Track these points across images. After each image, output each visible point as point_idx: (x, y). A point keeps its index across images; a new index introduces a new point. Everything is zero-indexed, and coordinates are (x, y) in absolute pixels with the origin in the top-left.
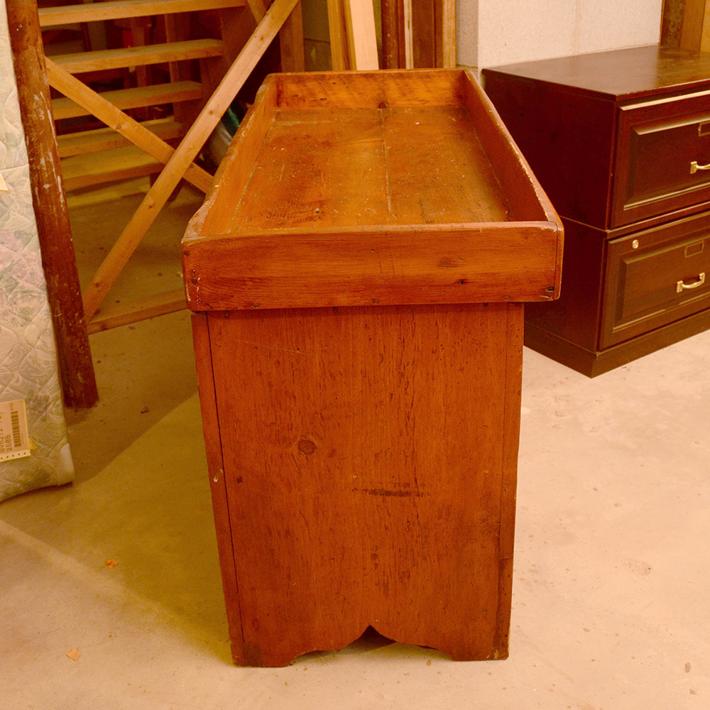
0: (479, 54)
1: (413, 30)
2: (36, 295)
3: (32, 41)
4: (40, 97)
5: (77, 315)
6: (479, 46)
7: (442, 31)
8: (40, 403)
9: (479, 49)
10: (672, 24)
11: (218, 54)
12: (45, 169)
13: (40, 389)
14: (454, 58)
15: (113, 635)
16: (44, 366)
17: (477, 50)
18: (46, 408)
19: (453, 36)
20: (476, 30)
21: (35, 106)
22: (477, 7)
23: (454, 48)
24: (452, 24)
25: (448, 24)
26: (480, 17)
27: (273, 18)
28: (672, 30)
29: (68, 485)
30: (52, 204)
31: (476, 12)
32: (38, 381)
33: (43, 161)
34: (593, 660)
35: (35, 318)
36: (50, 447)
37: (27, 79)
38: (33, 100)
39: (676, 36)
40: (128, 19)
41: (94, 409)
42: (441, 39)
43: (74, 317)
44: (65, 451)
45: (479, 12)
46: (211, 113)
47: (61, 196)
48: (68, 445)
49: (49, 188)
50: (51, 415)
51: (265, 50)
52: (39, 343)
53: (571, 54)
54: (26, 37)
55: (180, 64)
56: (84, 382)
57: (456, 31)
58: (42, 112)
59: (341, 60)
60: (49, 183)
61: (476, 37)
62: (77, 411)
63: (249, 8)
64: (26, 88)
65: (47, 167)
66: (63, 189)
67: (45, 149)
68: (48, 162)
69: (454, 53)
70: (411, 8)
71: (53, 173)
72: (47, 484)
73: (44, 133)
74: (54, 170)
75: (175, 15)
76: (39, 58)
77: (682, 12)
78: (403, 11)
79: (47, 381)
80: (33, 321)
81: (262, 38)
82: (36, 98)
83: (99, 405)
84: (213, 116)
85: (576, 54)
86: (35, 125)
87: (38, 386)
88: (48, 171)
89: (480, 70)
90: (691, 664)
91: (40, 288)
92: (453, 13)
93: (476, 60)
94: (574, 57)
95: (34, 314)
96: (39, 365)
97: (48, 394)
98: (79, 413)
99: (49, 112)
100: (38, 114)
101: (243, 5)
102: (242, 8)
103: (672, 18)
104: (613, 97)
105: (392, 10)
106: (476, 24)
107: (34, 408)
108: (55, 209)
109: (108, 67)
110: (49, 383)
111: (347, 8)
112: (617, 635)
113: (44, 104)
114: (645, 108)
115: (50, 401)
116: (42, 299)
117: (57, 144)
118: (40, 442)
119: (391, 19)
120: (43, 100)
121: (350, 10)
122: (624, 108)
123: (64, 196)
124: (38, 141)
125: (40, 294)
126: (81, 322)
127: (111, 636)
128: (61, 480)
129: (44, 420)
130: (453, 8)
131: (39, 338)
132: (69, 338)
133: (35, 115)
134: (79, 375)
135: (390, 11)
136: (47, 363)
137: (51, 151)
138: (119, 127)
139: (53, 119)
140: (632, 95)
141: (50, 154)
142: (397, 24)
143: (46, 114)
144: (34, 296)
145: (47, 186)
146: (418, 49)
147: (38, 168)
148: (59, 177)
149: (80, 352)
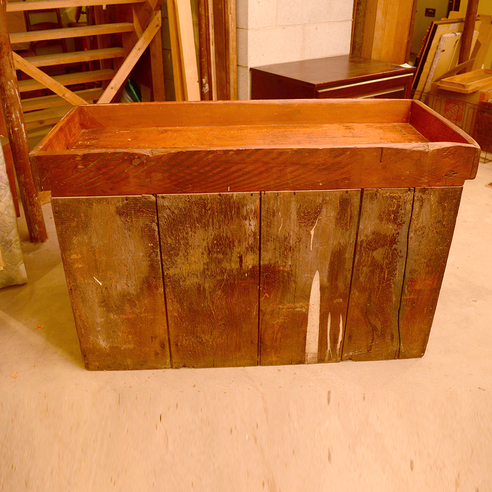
0: (249, 60)
1: (215, 46)
2: (3, 188)
3: (6, 54)
4: (11, 83)
5: (34, 195)
6: (248, 56)
7: (229, 47)
8: (7, 243)
9: (249, 58)
10: (357, 43)
11: (121, 56)
12: (15, 120)
13: (7, 236)
14: (236, 62)
15: (36, 365)
16: (9, 224)
17: (247, 58)
18: (11, 246)
19: (235, 50)
20: (247, 47)
21: (8, 87)
22: (247, 35)
23: (236, 56)
24: (234, 43)
25: (232, 44)
26: (249, 40)
27: (145, 38)
28: (357, 47)
29: (24, 285)
30: (19, 138)
31: (247, 38)
32: (6, 232)
33: (14, 116)
34: (280, 387)
35: (3, 200)
36: (13, 265)
37: (4, 73)
38: (8, 84)
39: (359, 50)
40: (85, 37)
41: (45, 244)
42: (229, 52)
43: (32, 196)
44: (22, 267)
45: (249, 38)
46: (112, 88)
47: (24, 134)
48: (23, 264)
49: (17, 130)
50: (14, 249)
51: (141, 55)
52: (6, 212)
53: (300, 60)
54: (3, 51)
55: (105, 60)
56: (39, 230)
57: (237, 47)
58: (13, 91)
59: (177, 62)
60: (18, 127)
61: (247, 51)
62: (35, 244)
63: (136, 33)
64: (4, 78)
65: (16, 119)
66: (25, 131)
67: (15, 110)
68: (16, 117)
69: (236, 59)
70: (214, 35)
71: (19, 122)
72: (14, 284)
73: (14, 101)
74: (20, 121)
75: (102, 35)
76: (10, 63)
77: (362, 37)
78: (209, 36)
79: (10, 232)
80: (3, 201)
81: (139, 49)
82: (9, 83)
83: (48, 241)
84: (113, 90)
85: (303, 60)
86: (9, 97)
87: (6, 234)
88: (16, 121)
89: (249, 68)
90: (331, 391)
91: (6, 184)
92: (235, 38)
93: (247, 63)
94: (301, 61)
95: (3, 197)
96: (6, 224)
97: (12, 238)
98: (36, 245)
99: (16, 90)
100: (10, 91)
101: (132, 30)
102: (132, 32)
103: (357, 40)
104: (314, 85)
105: (204, 36)
106: (247, 44)
107: (4, 246)
108: (21, 141)
109: (62, 63)
110: (12, 233)
111: (179, 35)
112: (295, 374)
113: (14, 86)
114: (331, 91)
115: (13, 242)
116: (7, 190)
117: (21, 107)
118: (8, 263)
119: (204, 40)
120: (13, 84)
121: (180, 35)
122: (320, 91)
123: (26, 134)
124: (11, 106)
125: (5, 187)
126: (36, 199)
127: (34, 366)
128: (20, 282)
129: (10, 251)
130: (235, 35)
131: (5, 210)
132: (30, 207)
133: (9, 92)
134: (36, 226)
135: (203, 36)
136: (10, 222)
137: (18, 111)
138: (64, 95)
139: (18, 92)
140: (324, 84)
141: (18, 112)
142: (207, 43)
143: (15, 92)
144: (2, 189)
145: (16, 129)
146: (217, 57)
147: (12, 119)
148: (23, 124)
149: (36, 214)
